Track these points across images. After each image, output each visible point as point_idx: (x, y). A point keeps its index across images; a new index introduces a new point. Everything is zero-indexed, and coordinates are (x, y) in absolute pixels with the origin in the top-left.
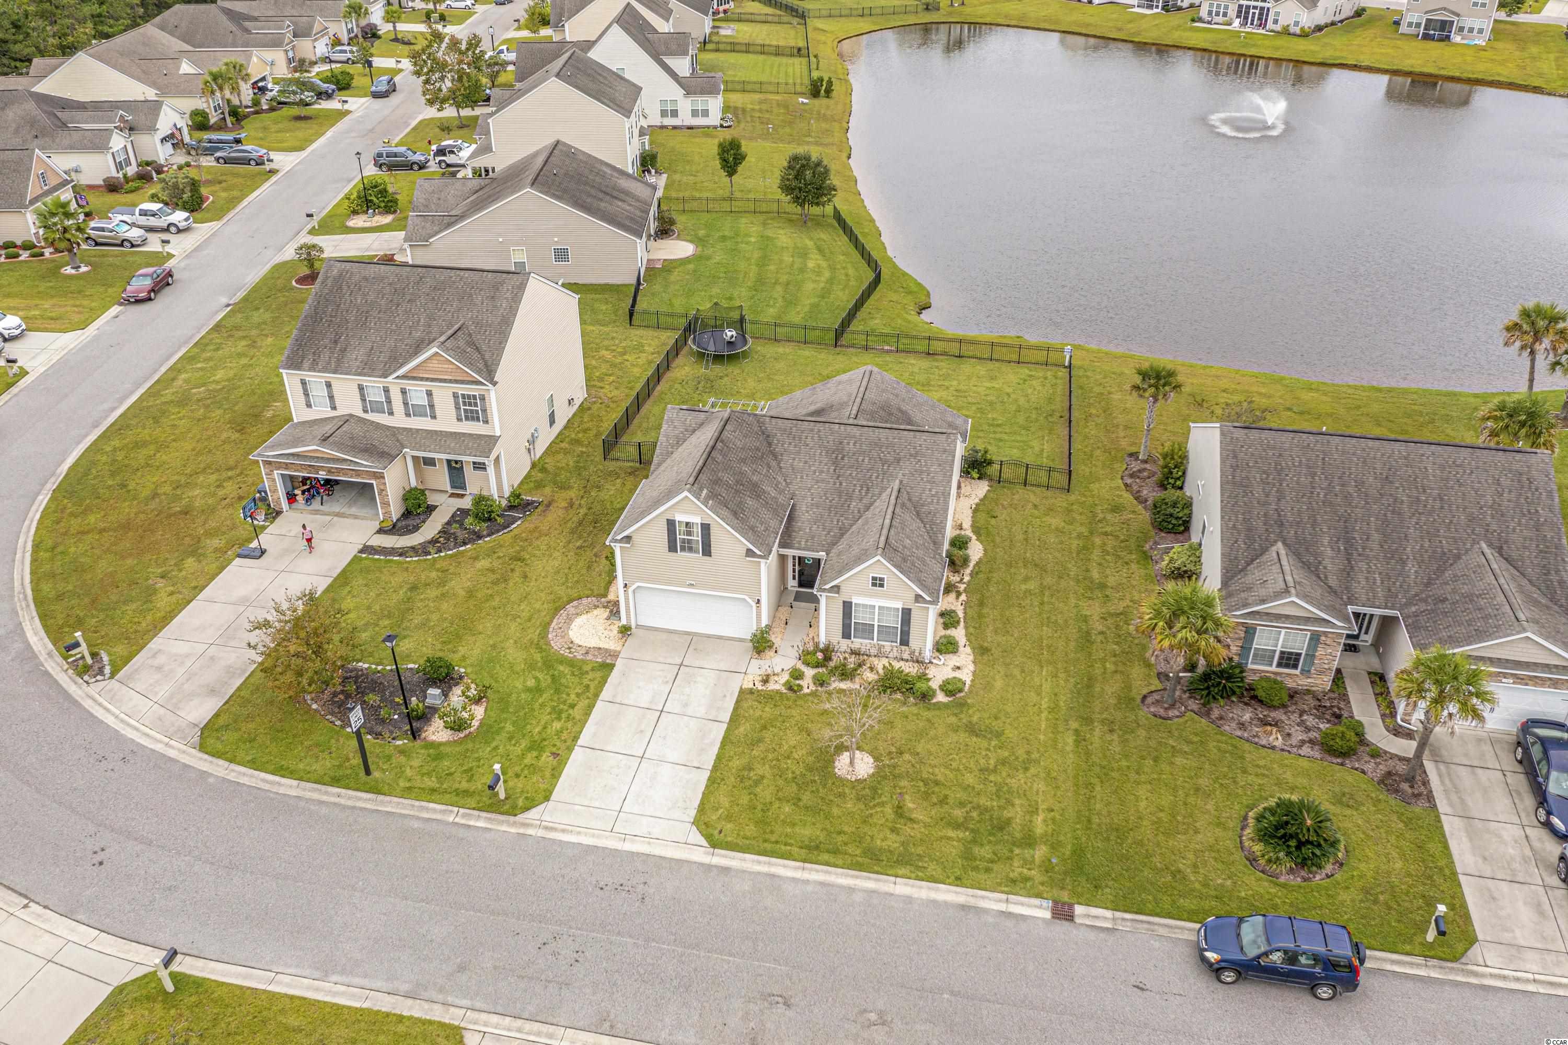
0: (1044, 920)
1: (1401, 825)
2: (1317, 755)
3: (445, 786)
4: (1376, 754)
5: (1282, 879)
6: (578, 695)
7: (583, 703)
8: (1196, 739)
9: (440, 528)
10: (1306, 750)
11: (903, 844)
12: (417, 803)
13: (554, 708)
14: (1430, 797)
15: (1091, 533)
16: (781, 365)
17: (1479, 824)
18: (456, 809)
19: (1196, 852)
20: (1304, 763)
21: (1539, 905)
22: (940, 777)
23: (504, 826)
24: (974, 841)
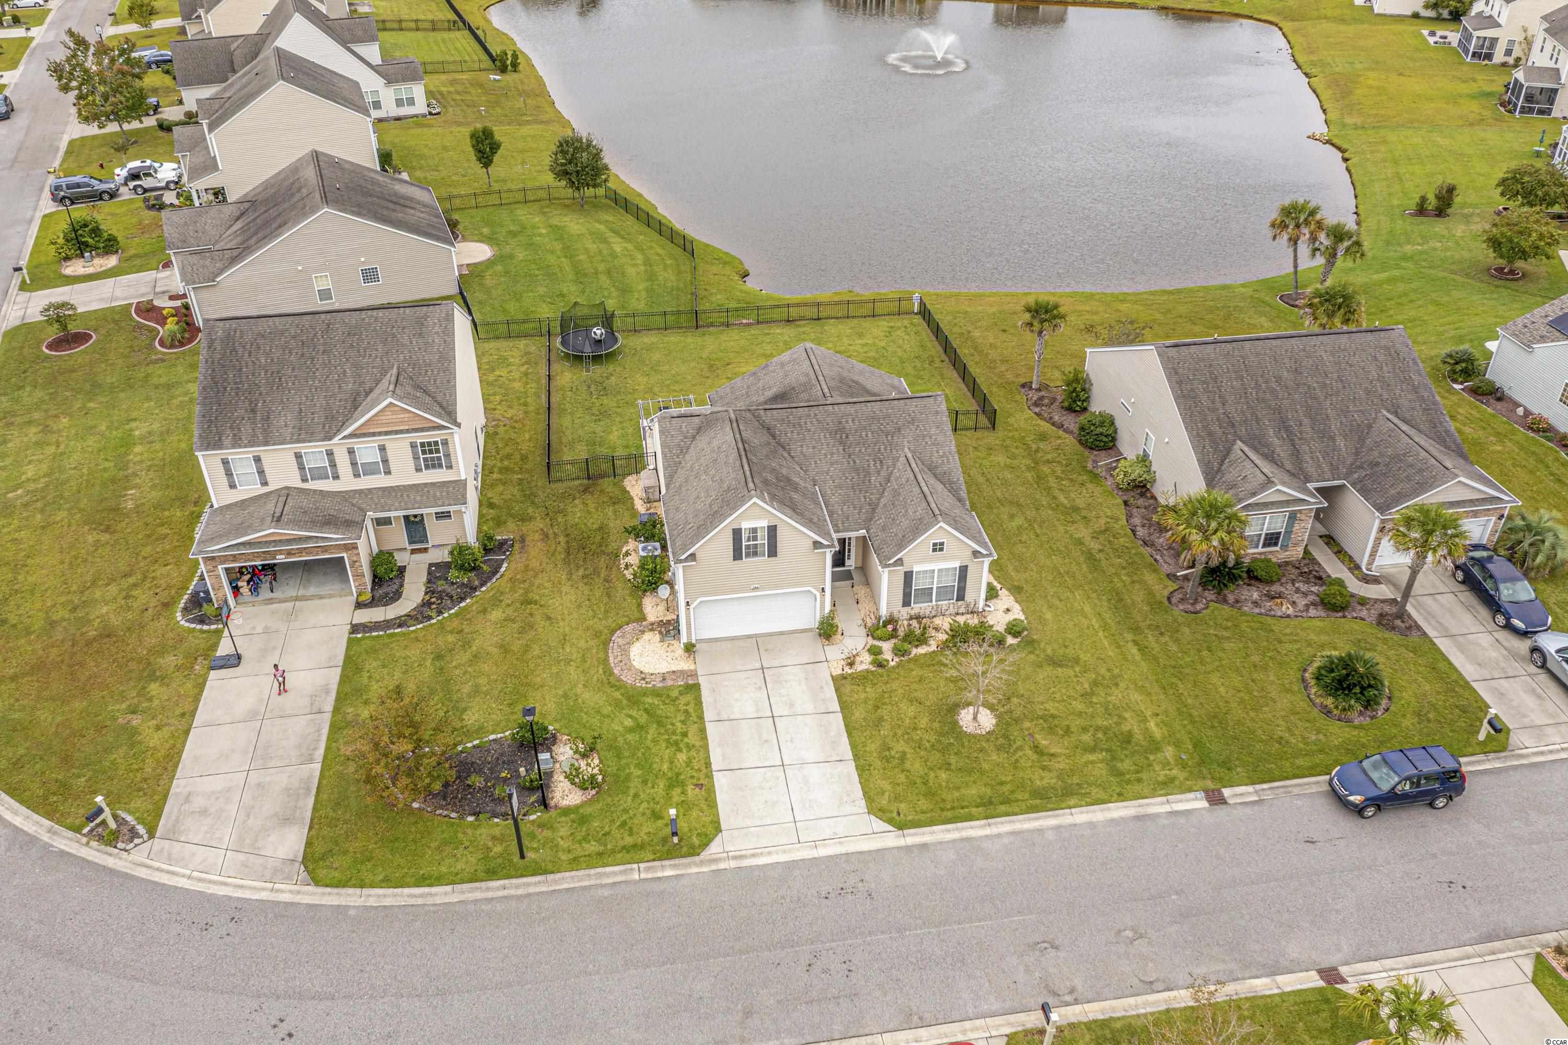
0: (1204, 808)
1: (1411, 655)
2: (1323, 614)
3: (609, 847)
4: (1363, 602)
5: (1356, 722)
6: (683, 722)
7: (693, 730)
8: (1230, 624)
9: (424, 589)
10: (1312, 612)
11: (1058, 777)
12: (592, 872)
13: (668, 741)
14: (1419, 628)
15: (1036, 463)
16: (656, 356)
17: (1460, 638)
18: (635, 866)
19: (1283, 717)
20: (1317, 623)
21: (1534, 690)
22: (1053, 711)
23: (692, 868)
24: (1114, 758)
